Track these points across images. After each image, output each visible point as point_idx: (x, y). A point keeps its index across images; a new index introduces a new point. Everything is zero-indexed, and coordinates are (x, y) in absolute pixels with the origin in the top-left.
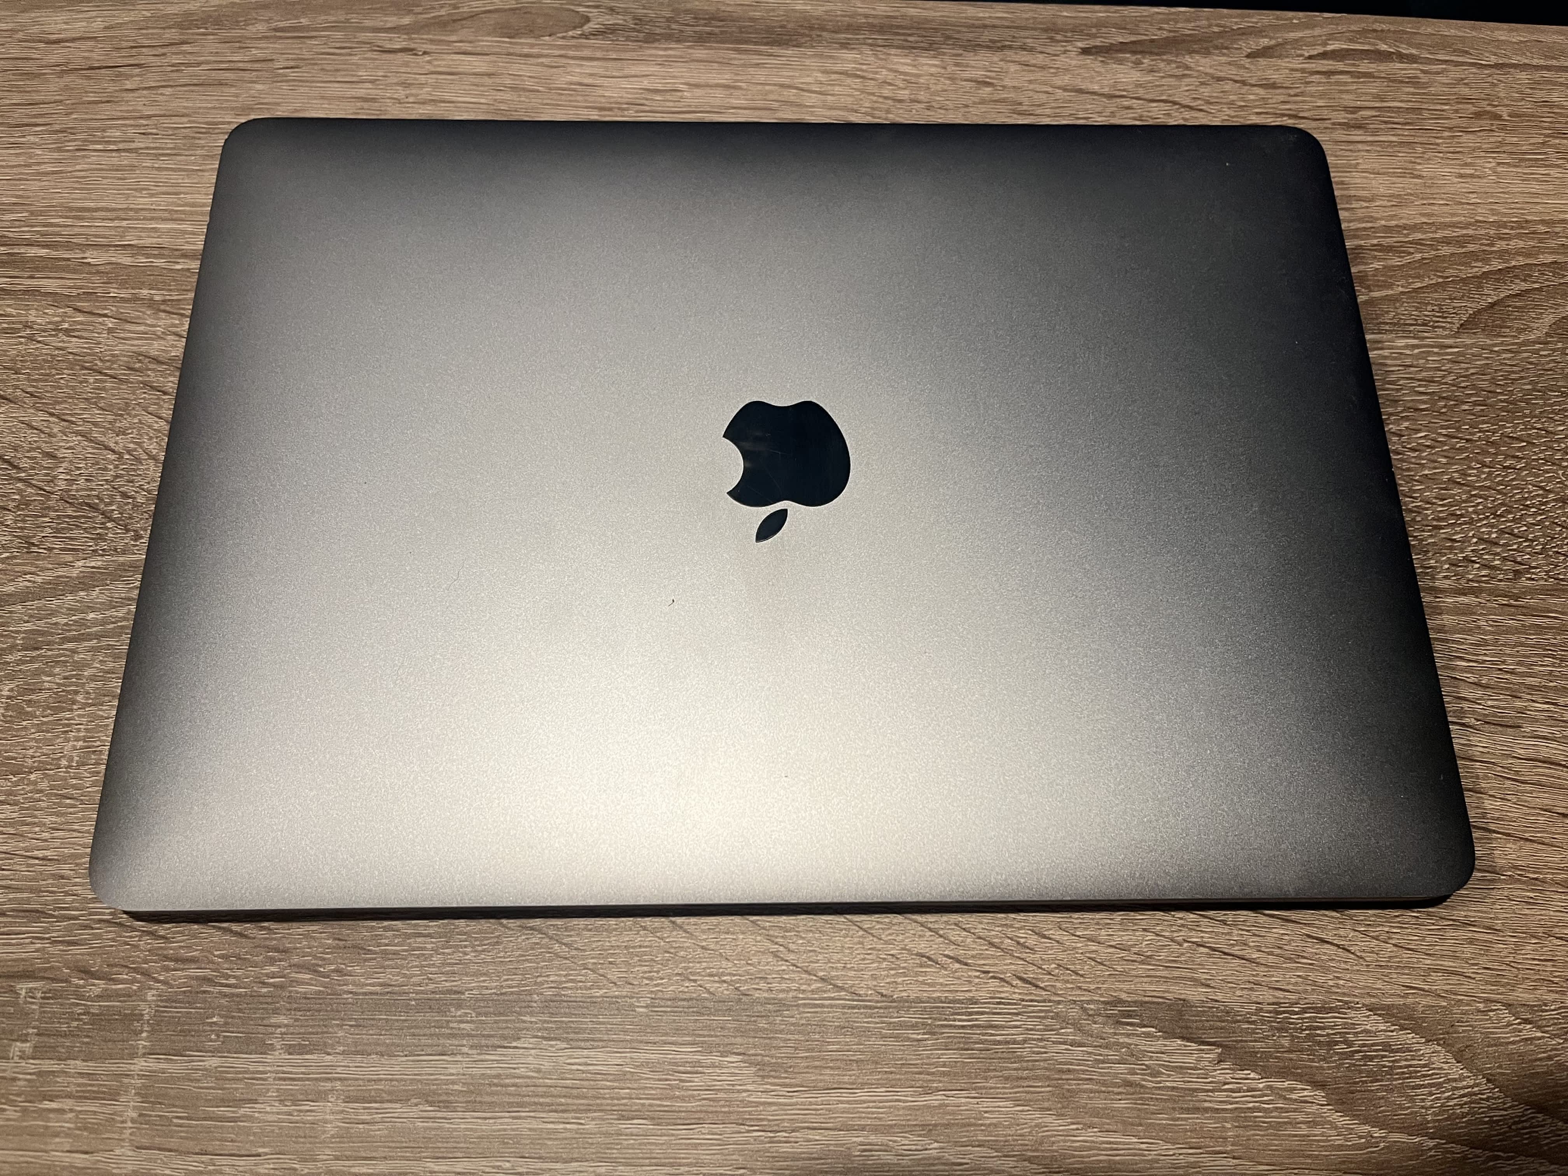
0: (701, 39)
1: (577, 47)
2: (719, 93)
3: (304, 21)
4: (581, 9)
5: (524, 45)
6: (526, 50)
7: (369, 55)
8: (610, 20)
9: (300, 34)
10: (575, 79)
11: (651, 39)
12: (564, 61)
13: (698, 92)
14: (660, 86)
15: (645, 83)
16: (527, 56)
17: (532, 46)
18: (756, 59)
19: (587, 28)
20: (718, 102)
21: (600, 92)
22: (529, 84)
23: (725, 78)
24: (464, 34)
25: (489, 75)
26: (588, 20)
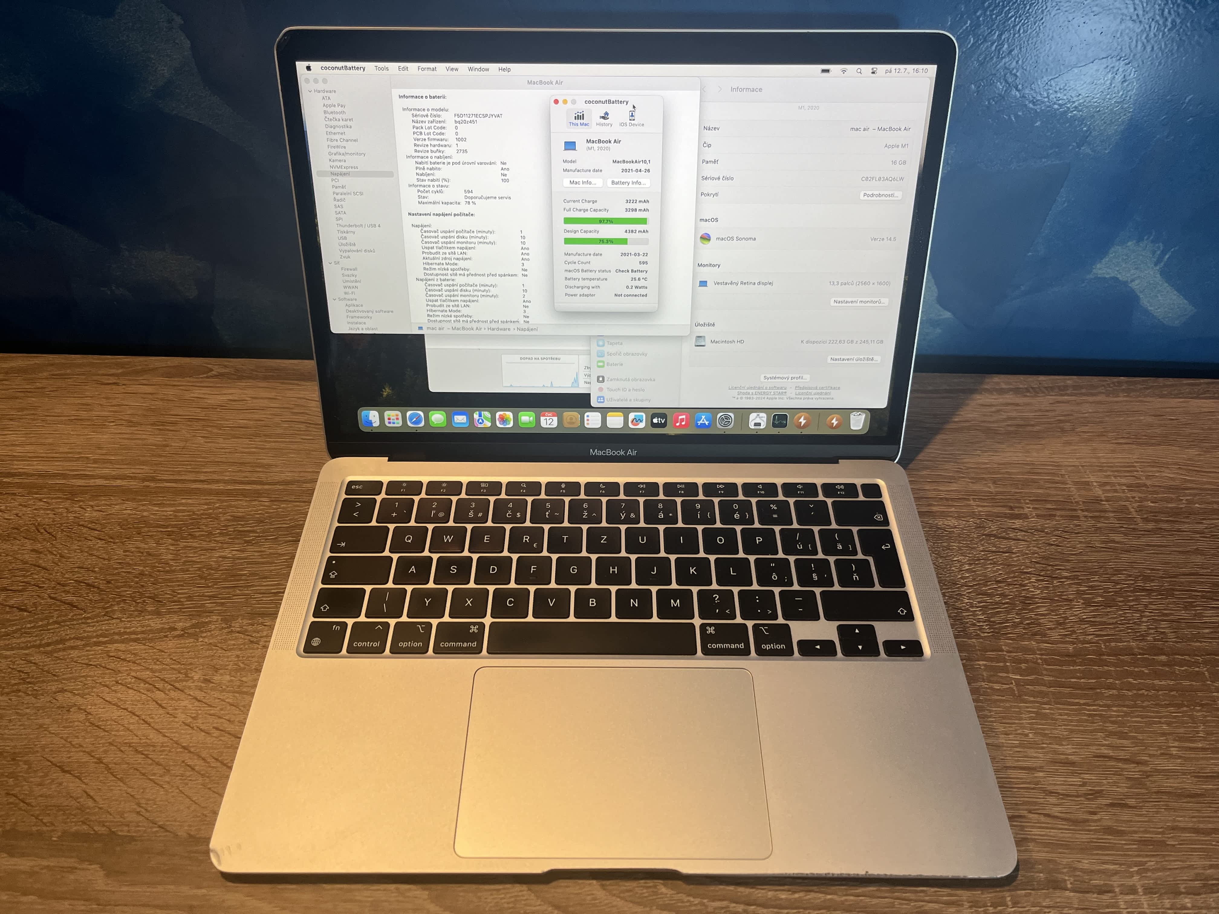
0: (265, 378)
1: (201, 382)
2: (266, 401)
3: (68, 371)
4: (209, 366)
5: (175, 381)
6: (175, 383)
7: (96, 386)
8: (223, 370)
9: (63, 377)
10: (196, 395)
11: (240, 378)
12: (191, 388)
13: (255, 401)
14: (236, 398)
15: (231, 397)
16: (175, 385)
17: (179, 381)
18: (291, 387)
19: (210, 374)
20: (264, 405)
21: (206, 401)
22: (171, 398)
23: (272, 394)
24: (145, 377)
25: (151, 394)
26: (211, 370)
